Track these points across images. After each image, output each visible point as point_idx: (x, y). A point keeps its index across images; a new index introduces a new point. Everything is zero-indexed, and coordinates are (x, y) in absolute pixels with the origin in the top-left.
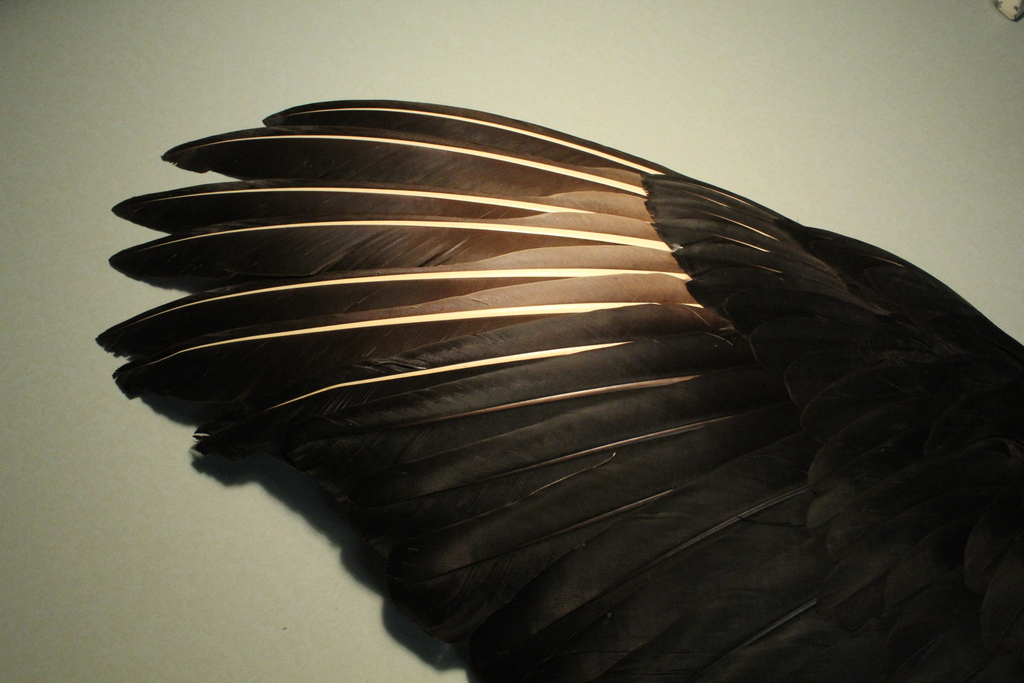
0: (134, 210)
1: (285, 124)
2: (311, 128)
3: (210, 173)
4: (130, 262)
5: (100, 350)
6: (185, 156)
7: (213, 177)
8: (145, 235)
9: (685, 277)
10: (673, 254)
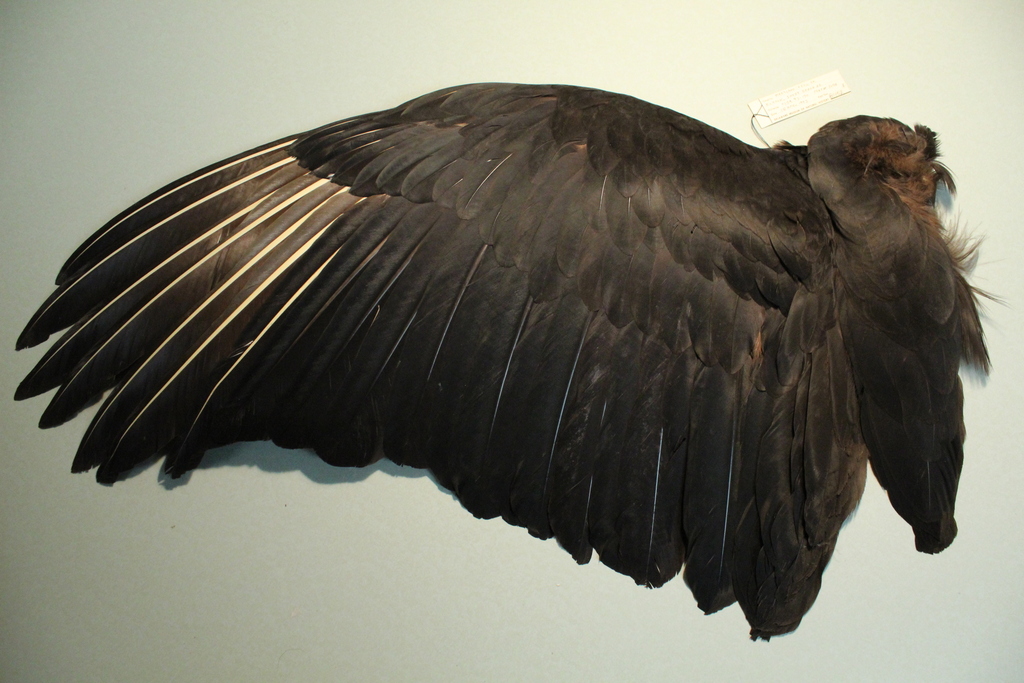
0: (26, 390)
1: (69, 276)
2: (86, 266)
3: (51, 336)
4: (51, 419)
5: (77, 475)
6: (27, 339)
7: (54, 338)
8: (45, 399)
9: (347, 189)
10: (332, 182)
